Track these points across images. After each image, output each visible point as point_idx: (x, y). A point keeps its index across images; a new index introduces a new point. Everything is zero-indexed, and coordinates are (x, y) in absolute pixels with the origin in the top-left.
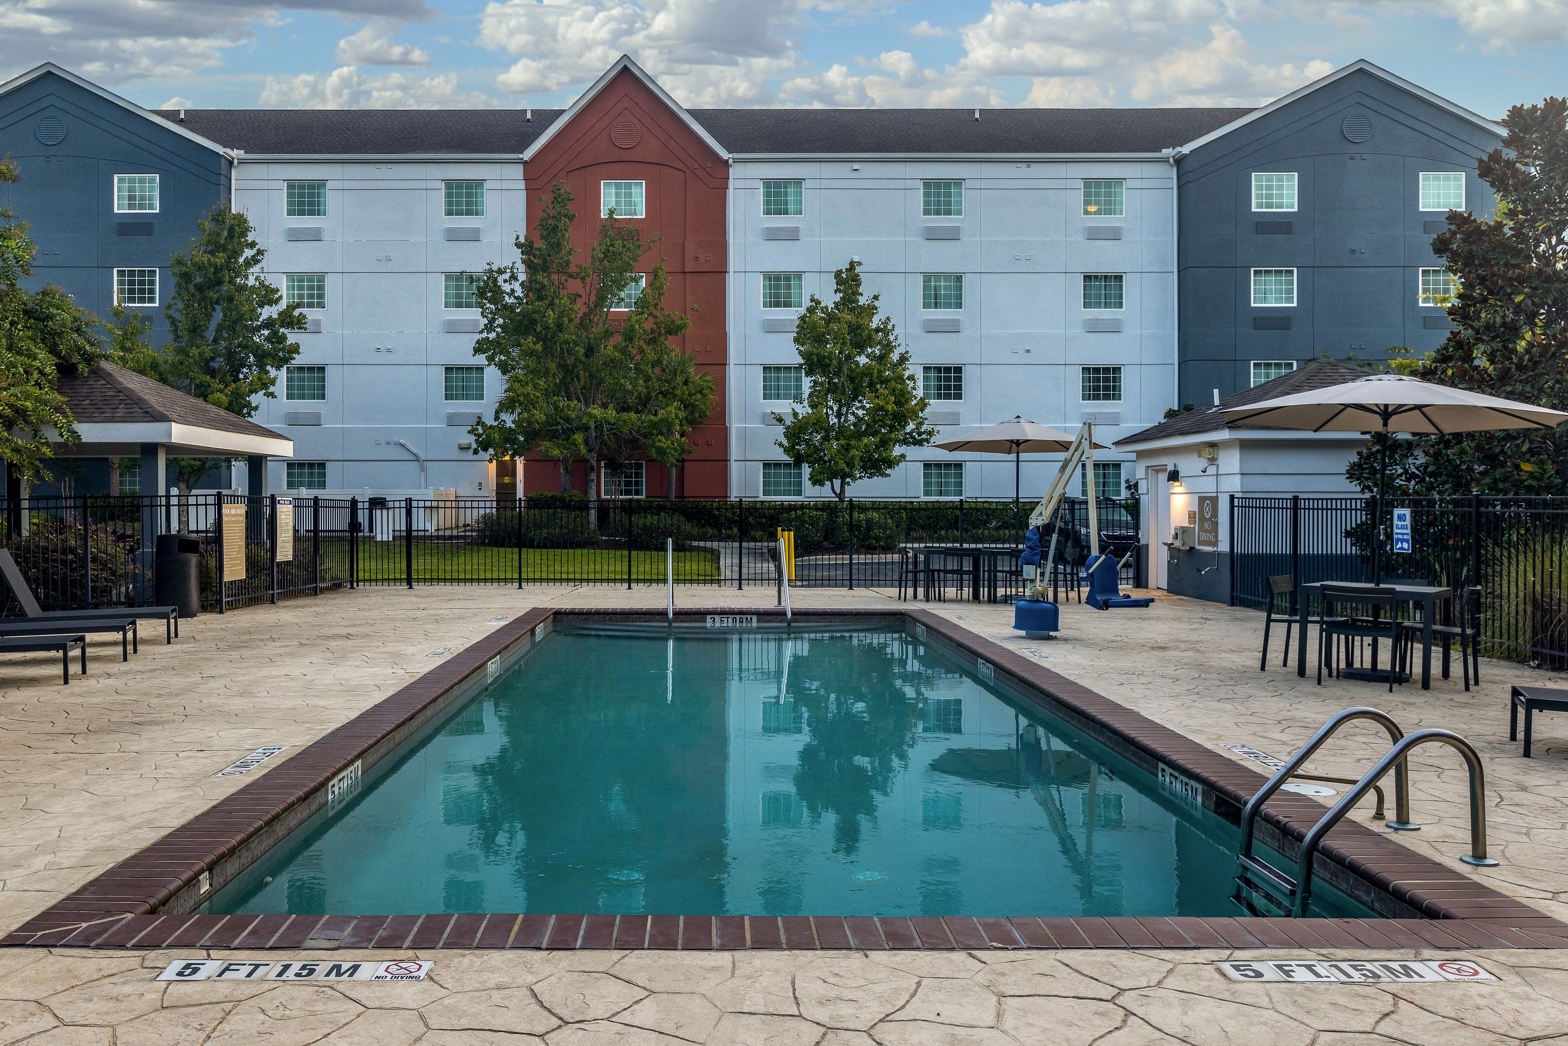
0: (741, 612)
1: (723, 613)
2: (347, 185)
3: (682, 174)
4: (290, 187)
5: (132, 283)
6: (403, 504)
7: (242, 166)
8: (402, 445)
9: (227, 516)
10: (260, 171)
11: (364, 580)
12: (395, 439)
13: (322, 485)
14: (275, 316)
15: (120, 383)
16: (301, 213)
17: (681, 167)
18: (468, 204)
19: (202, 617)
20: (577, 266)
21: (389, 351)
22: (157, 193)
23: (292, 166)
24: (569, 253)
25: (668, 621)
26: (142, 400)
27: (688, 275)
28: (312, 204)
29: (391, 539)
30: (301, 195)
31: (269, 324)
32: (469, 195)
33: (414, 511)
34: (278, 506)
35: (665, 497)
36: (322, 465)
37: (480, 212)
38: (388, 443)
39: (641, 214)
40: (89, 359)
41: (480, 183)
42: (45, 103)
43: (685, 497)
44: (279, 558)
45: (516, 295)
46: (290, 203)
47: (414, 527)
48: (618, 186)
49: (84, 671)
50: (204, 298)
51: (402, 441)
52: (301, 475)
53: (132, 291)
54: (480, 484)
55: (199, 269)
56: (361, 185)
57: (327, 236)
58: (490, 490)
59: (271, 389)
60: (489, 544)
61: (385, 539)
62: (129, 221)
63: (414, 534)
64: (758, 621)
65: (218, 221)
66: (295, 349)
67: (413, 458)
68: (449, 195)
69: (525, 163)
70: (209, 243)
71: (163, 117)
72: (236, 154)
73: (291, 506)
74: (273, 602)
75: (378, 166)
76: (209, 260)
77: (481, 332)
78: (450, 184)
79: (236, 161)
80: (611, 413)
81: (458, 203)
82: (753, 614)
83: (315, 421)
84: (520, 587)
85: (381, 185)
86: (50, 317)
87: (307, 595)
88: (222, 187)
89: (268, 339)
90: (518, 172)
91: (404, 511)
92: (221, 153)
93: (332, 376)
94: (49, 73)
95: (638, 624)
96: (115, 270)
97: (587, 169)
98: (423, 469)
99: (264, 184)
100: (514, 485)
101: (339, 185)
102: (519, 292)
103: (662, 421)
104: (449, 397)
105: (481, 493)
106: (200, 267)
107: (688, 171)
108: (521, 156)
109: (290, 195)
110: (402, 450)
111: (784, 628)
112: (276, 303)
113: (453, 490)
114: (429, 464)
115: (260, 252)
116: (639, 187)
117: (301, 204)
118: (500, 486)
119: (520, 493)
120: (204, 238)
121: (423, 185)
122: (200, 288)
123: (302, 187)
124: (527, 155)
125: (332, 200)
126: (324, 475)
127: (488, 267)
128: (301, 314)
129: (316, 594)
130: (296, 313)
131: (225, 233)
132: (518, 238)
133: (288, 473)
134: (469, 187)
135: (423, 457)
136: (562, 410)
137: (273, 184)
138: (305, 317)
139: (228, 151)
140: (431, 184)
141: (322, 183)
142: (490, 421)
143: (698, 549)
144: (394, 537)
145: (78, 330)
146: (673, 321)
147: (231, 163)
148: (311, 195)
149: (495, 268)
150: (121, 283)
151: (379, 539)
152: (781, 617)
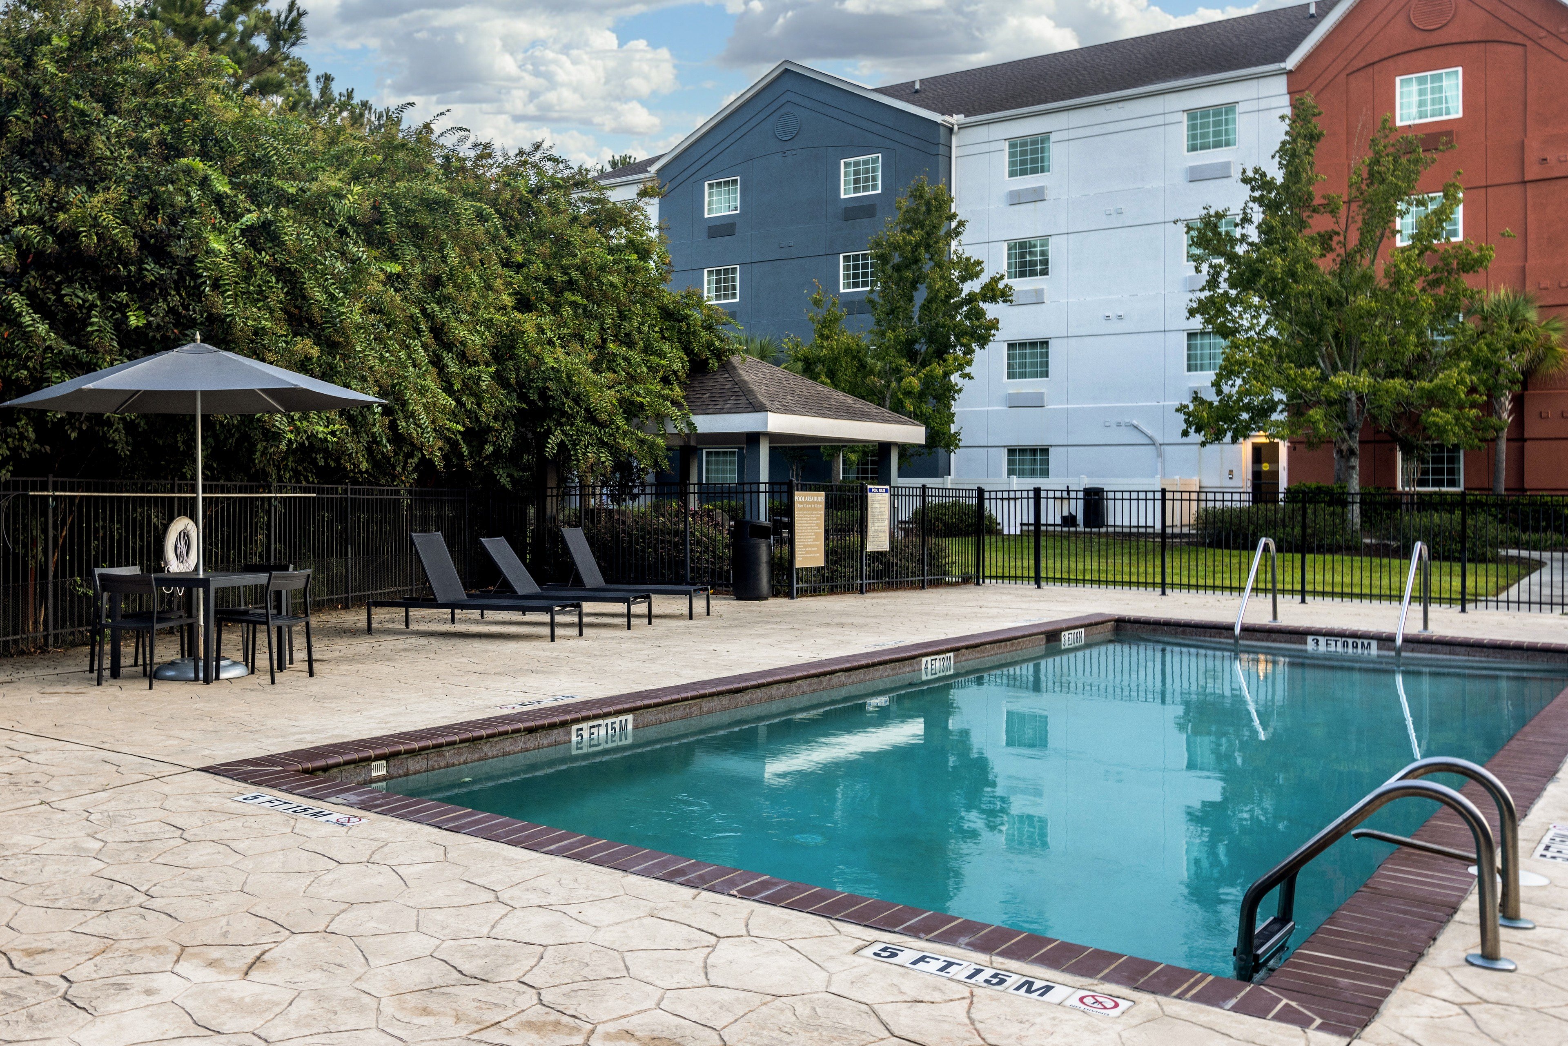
0: (1355, 635)
1: (1329, 634)
2: (1073, 134)
3: (1520, 49)
4: (1012, 146)
5: (856, 267)
6: (1031, 494)
7: (962, 131)
8: (1136, 427)
9: (801, 503)
10: (981, 133)
11: (991, 577)
12: (1127, 420)
13: (1045, 473)
14: (977, 290)
15: (739, 376)
16: (1024, 172)
17: (1520, 39)
18: (1217, 134)
19: (772, 601)
20: (1324, 197)
21: (1120, 317)
22: (879, 174)
23: (1013, 123)
24: (1310, 182)
25: (1233, 636)
26: (751, 391)
27: (1528, 185)
28: (1034, 161)
29: (1018, 533)
30: (1024, 153)
31: (971, 299)
32: (1217, 124)
33: (1043, 501)
34: (869, 494)
35: (1491, 489)
36: (1045, 451)
37: (1232, 141)
38: (1119, 425)
39: (1456, 112)
40: (719, 354)
41: (1230, 107)
42: (783, 100)
43: (1526, 490)
44: (871, 547)
45: (1250, 240)
46: (1012, 164)
47: (1043, 521)
48: (1422, 81)
49: (581, 634)
50: (901, 279)
51: (1135, 422)
52: (1022, 462)
53: (856, 276)
54: (1231, 472)
55: (895, 248)
56: (1089, 132)
57: (1050, 195)
58: (1244, 480)
59: (968, 370)
60: (1211, 545)
61: (1012, 532)
62: (858, 204)
63: (1043, 528)
64: (1379, 648)
65: (915, 196)
66: (994, 325)
67: (1148, 441)
68: (1192, 127)
69: (1289, 73)
70: (906, 220)
71: (885, 94)
72: (957, 119)
73: (888, 495)
74: (862, 593)
75: (1108, 106)
76: (904, 238)
77: (1202, 290)
78: (1192, 114)
79: (956, 127)
80: (1364, 380)
81: (1204, 136)
82: (1372, 638)
83: (1036, 403)
84: (1164, 593)
85: (1111, 128)
86: (687, 317)
87: (915, 588)
88: (940, 158)
89: (967, 317)
90: (1280, 85)
91: (1032, 501)
92: (939, 121)
93: (1055, 350)
94: (786, 70)
95: (1217, 640)
96: (841, 256)
97: (1376, 67)
98: (1160, 455)
99: (985, 148)
100: (1275, 474)
101: (1064, 135)
102: (1254, 237)
103: (1440, 387)
104: (1193, 368)
105: (1232, 483)
106: (895, 247)
107: (1529, 43)
108: (1282, 65)
109: (1012, 155)
110: (1134, 432)
111: (1392, 657)
112: (977, 277)
113: (1196, 479)
114: (1166, 448)
115: (961, 224)
116: (1454, 76)
117: (1023, 162)
118: (1257, 475)
119: (1283, 483)
120: (900, 215)
121: (1160, 120)
122: (897, 268)
123: (1023, 144)
124: (1292, 62)
125: (1056, 153)
126: (1047, 462)
127: (1205, 211)
128: (1006, 286)
129: (923, 587)
130: (1001, 285)
131: (924, 209)
132: (1244, 171)
133: (1009, 460)
134: (1217, 113)
135: (1159, 439)
136: (1294, 380)
137: (994, 146)
138: (1011, 288)
139: (947, 118)
140: (1170, 118)
141: (1045, 137)
142: (1211, 396)
143: (1509, 559)
144: (1021, 531)
145: (709, 328)
146: (1468, 253)
147: (951, 130)
148: (1034, 151)
149: (1212, 212)
150: (847, 268)
151: (1006, 532)
152: (1390, 643)
